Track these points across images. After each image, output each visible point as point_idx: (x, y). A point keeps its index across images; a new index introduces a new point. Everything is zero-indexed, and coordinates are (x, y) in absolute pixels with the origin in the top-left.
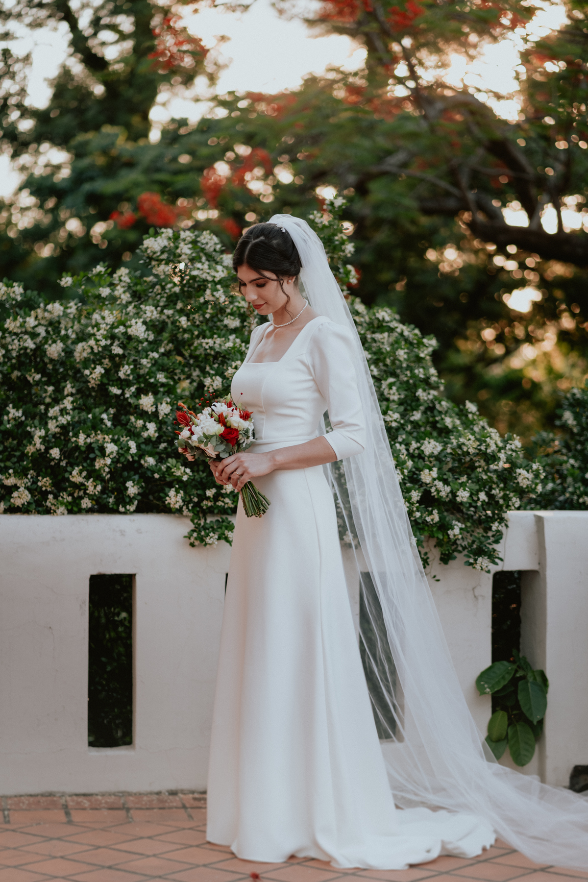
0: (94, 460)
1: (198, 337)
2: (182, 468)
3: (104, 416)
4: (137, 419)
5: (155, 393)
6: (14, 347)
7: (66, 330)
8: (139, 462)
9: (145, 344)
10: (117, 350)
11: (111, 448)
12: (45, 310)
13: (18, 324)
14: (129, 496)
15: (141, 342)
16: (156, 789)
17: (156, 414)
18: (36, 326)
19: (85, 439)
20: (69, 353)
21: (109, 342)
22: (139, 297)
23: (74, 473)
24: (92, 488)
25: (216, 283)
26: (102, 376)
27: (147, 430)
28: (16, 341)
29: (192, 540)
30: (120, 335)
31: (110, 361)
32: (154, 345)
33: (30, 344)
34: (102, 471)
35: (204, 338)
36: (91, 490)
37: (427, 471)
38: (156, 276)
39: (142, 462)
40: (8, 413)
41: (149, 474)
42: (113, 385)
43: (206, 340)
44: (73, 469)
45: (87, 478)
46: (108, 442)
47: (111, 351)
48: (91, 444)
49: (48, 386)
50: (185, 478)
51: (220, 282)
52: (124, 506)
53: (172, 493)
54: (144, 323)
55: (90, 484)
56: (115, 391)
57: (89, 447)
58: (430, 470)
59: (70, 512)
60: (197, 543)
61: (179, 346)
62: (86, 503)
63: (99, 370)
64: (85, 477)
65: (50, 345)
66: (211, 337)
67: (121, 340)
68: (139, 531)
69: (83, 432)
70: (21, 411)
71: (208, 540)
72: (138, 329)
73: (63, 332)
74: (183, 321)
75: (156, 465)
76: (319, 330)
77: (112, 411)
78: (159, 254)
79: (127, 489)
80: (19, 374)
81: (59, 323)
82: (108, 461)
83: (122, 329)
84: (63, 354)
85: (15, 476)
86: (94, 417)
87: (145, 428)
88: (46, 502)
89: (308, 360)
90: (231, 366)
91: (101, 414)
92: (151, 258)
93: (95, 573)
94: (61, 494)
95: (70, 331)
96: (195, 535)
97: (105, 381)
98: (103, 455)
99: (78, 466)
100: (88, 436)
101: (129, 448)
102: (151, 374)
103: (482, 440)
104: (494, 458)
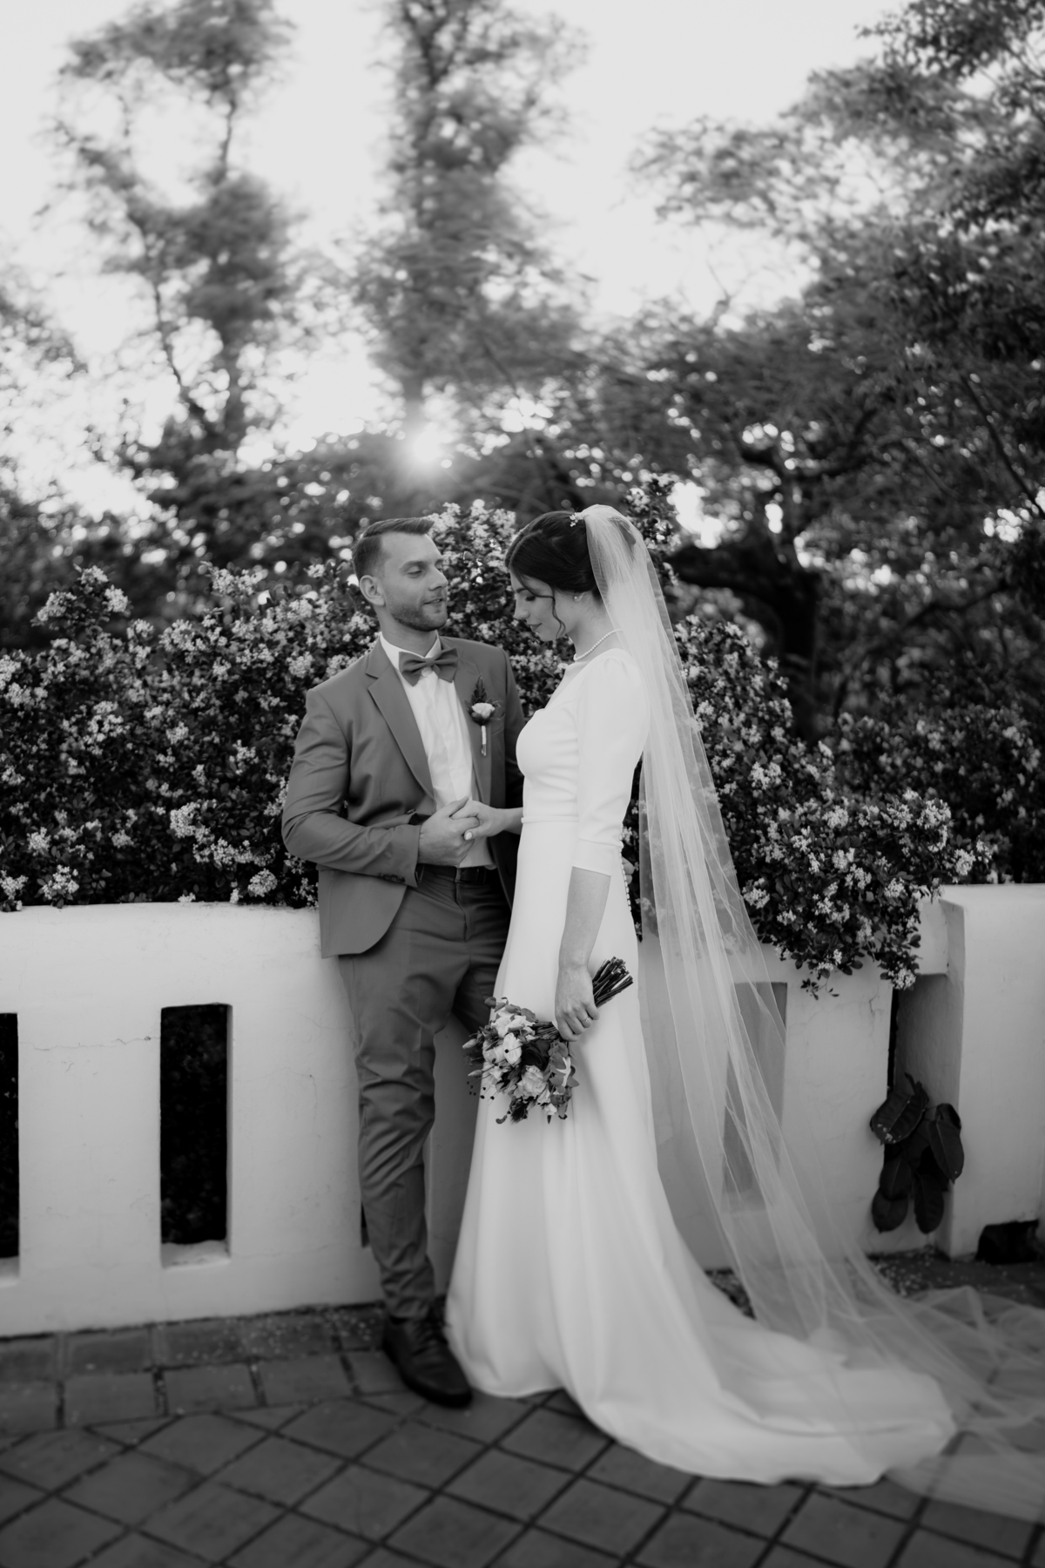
6: (245, 660)
7: (315, 637)
12: (287, 610)
13: (252, 629)
18: (276, 631)
28: (247, 652)
33: (266, 655)
37: (841, 853)
40: (235, 753)
43: (517, 657)
49: (290, 714)
58: (846, 851)
65: (294, 658)
70: (253, 750)
73: (310, 641)
80: (246, 695)
81: (303, 627)
85: (252, 851)
88: (298, 889)
95: (319, 638)
103: (917, 810)
104: (934, 836)
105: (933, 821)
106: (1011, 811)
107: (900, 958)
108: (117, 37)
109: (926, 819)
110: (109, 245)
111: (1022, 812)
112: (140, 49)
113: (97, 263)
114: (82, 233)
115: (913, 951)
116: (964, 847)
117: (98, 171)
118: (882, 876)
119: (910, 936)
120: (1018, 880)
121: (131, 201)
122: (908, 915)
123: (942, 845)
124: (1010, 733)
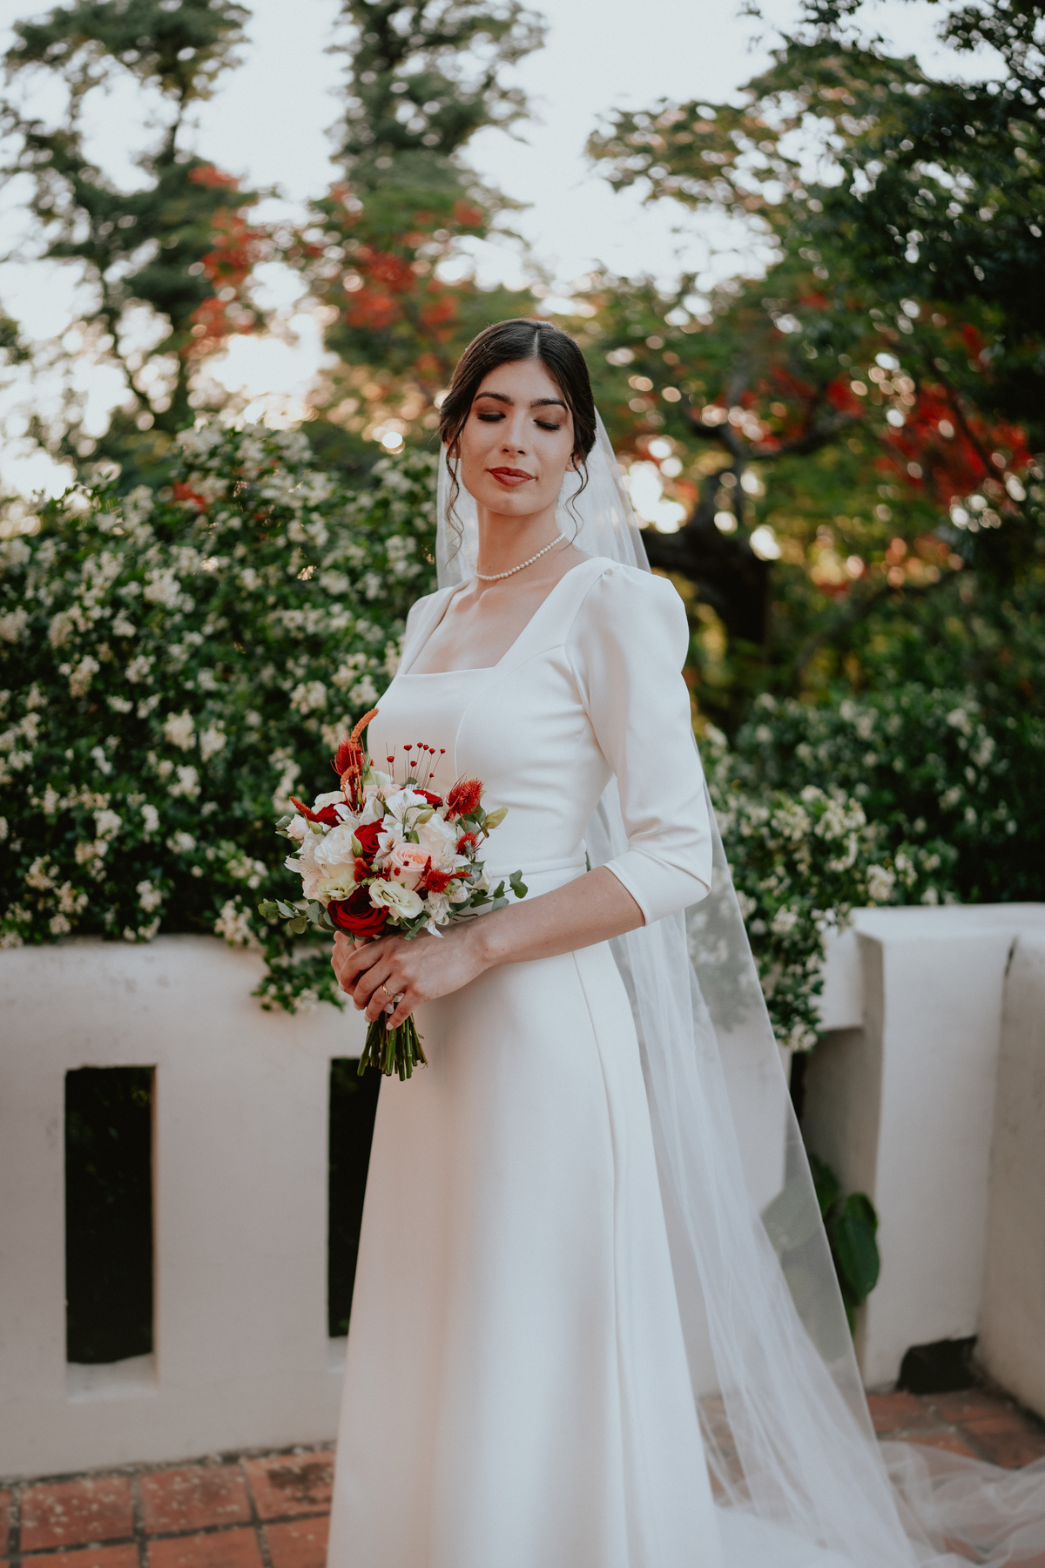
0: (72, 845)
1: (274, 607)
2: (248, 862)
3: (98, 753)
4: (160, 757)
5: (196, 711)
7: (36, 588)
8: (163, 844)
9: (178, 618)
10: (123, 628)
11: (108, 821)
14: (143, 911)
15: (170, 614)
16: (197, 1451)
17: (196, 751)
19: (58, 801)
20: (38, 630)
21: (108, 612)
22: (166, 533)
23: (35, 869)
24: (70, 899)
25: (308, 510)
26: (95, 677)
27: (179, 781)
29: (267, 999)
30: (129, 600)
31: (111, 647)
32: (194, 620)
34: (89, 866)
35: (287, 607)
36: (67, 903)
38: (199, 498)
39: (170, 843)
41: (183, 867)
42: (115, 694)
43: (291, 614)
44: (33, 860)
45: (60, 879)
46: (101, 809)
47: (111, 629)
48: (69, 810)
50: (254, 883)
51: (316, 509)
52: (135, 929)
53: (228, 911)
54: (176, 577)
55: (65, 891)
56: (120, 705)
57: (65, 817)
59: (29, 941)
60: (276, 1005)
61: (238, 623)
62: (59, 924)
63: (89, 666)
64: (56, 878)
66: (300, 607)
67: (131, 610)
68: (163, 982)
69: (55, 788)
71: (297, 1002)
72: (164, 589)
74: (249, 578)
75: (197, 849)
76: (603, 584)
77: (113, 742)
78: (203, 458)
79: (138, 896)
81: (23, 576)
82: (101, 848)
83: (133, 588)
84: (27, 633)
86: (77, 755)
87: (174, 778)
89: (571, 660)
90: (345, 663)
91: (90, 748)
92: (190, 467)
93: (75, 1064)
94: (11, 906)
95: (43, 592)
96: (273, 990)
97: (100, 686)
98: (91, 834)
99: (42, 855)
100: (63, 794)
101: (143, 821)
102: (188, 673)
103: (816, 815)
104: (838, 848)
105: (837, 830)
106: (957, 813)
107: (796, 1011)
108: (62, 19)
109: (828, 827)
110: (54, 230)
111: (970, 815)
112: (87, 33)
113: (43, 247)
114: (28, 219)
115: (814, 1001)
116: (880, 862)
117: (45, 156)
118: (768, 903)
119: (812, 979)
120: (965, 898)
121: (78, 184)
122: (808, 952)
123: (849, 861)
124: (957, 718)
